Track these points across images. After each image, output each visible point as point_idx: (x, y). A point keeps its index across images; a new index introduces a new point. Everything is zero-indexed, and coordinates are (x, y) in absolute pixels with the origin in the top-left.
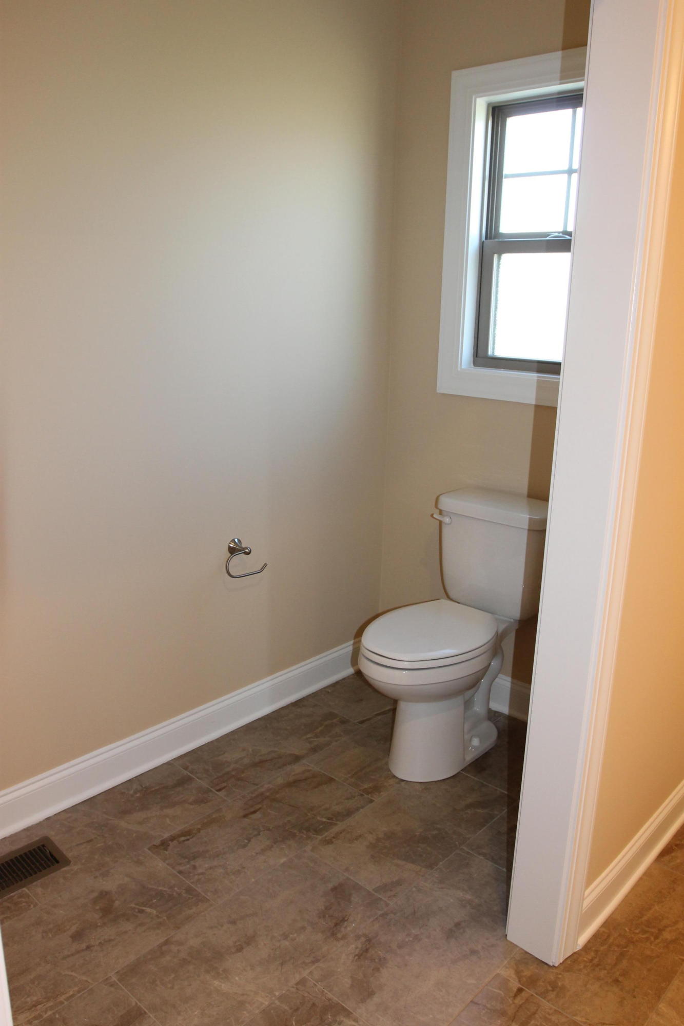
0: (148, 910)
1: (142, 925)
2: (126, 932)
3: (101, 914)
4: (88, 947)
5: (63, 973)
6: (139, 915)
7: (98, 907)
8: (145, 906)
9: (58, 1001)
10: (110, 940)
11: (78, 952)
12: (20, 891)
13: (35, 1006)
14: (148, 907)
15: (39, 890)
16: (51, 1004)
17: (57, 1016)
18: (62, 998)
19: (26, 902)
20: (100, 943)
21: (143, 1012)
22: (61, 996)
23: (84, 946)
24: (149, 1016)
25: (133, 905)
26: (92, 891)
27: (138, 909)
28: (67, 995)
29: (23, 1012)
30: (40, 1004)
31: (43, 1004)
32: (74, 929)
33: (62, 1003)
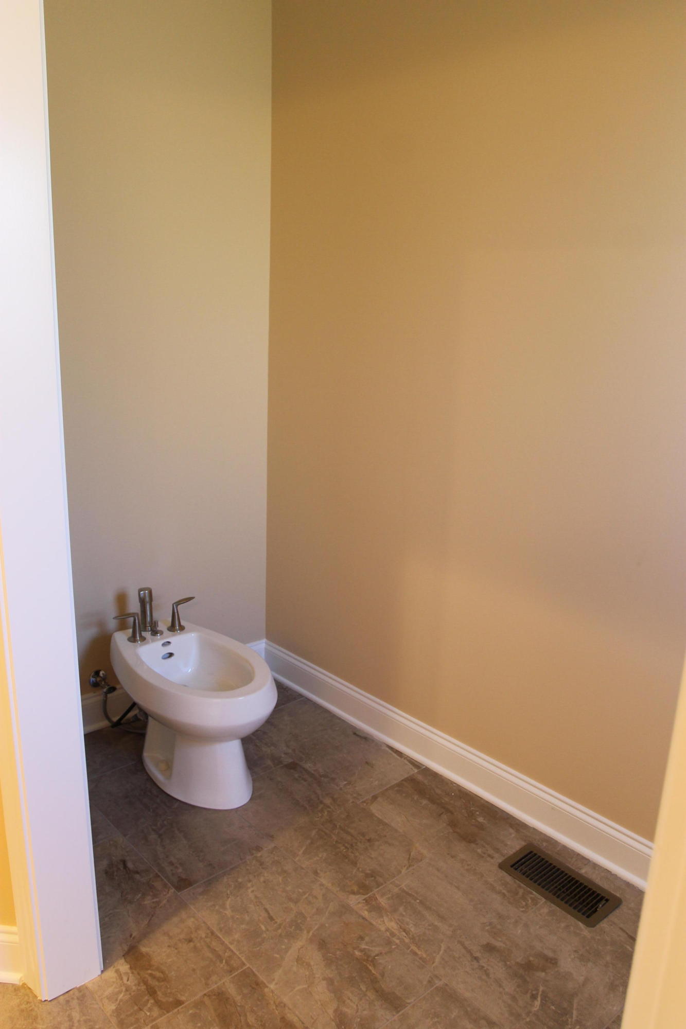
0: (537, 1003)
1: (514, 998)
2: (500, 986)
3: (523, 963)
4: (476, 959)
5: (442, 945)
6: (529, 995)
7: (531, 959)
8: (542, 1000)
9: (411, 945)
10: (488, 975)
11: (470, 952)
12: (539, 897)
13: (405, 931)
14: (541, 1002)
15: (545, 910)
16: (407, 940)
17: (393, 947)
18: (413, 947)
19: (526, 905)
20: (483, 967)
21: (399, 1009)
22: (416, 947)
23: (478, 954)
24: (394, 1015)
25: (541, 988)
26: (554, 951)
27: (537, 994)
28: (417, 951)
29: (398, 924)
30: (406, 934)
31: (406, 935)
32: (498, 944)
33: (409, 948)
